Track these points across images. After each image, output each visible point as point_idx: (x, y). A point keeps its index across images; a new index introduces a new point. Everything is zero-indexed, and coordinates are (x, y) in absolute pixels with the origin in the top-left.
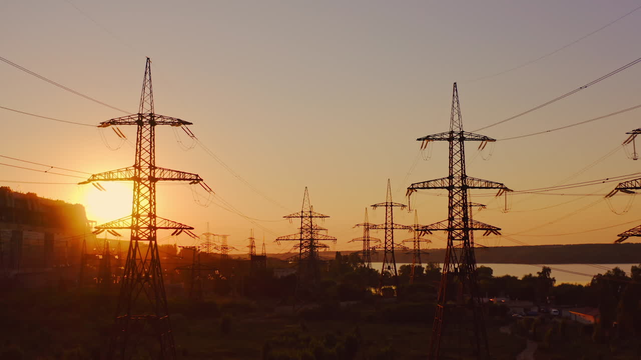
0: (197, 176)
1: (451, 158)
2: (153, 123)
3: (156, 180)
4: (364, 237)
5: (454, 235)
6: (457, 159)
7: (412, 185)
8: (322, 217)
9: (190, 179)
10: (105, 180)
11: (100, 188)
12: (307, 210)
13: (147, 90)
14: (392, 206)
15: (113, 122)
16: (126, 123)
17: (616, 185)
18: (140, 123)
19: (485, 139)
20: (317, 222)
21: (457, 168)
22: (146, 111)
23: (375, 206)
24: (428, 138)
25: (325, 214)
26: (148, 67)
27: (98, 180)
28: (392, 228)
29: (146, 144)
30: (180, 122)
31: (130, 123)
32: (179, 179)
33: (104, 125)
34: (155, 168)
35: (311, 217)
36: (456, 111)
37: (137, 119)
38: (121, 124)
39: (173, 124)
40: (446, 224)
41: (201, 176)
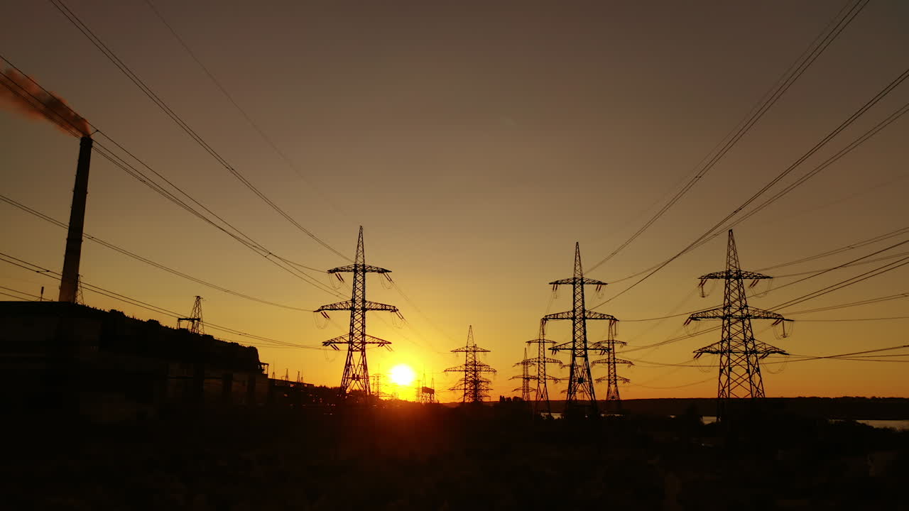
0: (394, 307)
1: (574, 296)
2: (364, 271)
3: (367, 310)
4: (524, 375)
5: (576, 353)
6: (579, 297)
7: (546, 316)
8: (484, 351)
9: (390, 310)
10: (330, 310)
11: (326, 316)
12: (471, 345)
13: (360, 248)
14: (544, 342)
15: (337, 270)
16: (345, 271)
17: (689, 316)
18: (355, 271)
19: (599, 283)
20: (480, 358)
21: (579, 304)
22: (360, 261)
23: (529, 342)
24: (557, 283)
25: (486, 349)
26: (361, 233)
27: (326, 309)
28: (544, 362)
29: (359, 285)
30: (383, 271)
31: (349, 271)
32: (382, 309)
33: (331, 272)
34: (366, 302)
35: (474, 351)
36: (578, 263)
37: (353, 268)
38: (342, 271)
39: (379, 272)
40: (571, 345)
41: (397, 308)
